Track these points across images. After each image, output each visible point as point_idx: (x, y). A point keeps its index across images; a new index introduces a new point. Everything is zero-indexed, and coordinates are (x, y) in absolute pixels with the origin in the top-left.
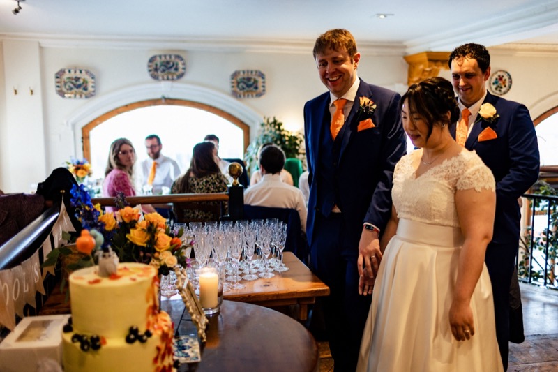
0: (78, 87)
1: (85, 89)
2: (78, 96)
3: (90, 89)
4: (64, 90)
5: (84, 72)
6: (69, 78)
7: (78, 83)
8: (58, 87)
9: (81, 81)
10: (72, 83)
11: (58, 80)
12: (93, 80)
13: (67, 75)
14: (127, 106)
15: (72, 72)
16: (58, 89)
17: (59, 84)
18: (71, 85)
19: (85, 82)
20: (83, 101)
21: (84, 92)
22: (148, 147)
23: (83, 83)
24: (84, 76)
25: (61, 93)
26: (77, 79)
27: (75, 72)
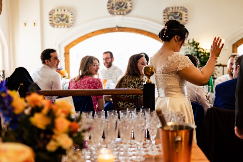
0: (63, 20)
1: (67, 22)
2: (63, 26)
3: (70, 22)
4: (54, 22)
5: (66, 11)
6: (57, 15)
7: (63, 18)
8: (51, 20)
9: (65, 17)
10: (59, 18)
11: (51, 16)
12: (72, 16)
13: (56, 13)
14: (93, 32)
15: (59, 10)
16: (51, 22)
17: (51, 19)
18: (59, 20)
19: (67, 17)
20: (66, 29)
21: (66, 23)
22: (104, 59)
23: (66, 18)
24: (67, 13)
25: (53, 25)
26: (62, 15)
27: (61, 11)
